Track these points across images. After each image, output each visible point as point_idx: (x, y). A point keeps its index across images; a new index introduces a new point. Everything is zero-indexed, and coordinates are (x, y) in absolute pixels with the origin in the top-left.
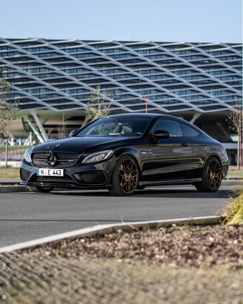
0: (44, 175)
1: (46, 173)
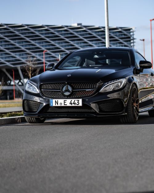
1: (61, 104)
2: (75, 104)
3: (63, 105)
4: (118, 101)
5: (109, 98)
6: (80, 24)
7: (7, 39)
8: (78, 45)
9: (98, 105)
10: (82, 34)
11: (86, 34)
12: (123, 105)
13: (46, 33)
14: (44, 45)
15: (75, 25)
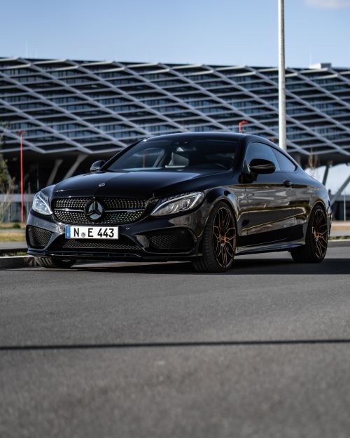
0: (80, 237)
1: (84, 234)
2: (107, 235)
3: (87, 237)
4: (183, 232)
5: (173, 225)
6: (328, 65)
7: (170, 95)
8: (322, 110)
9: (148, 238)
10: (330, 86)
11: (340, 86)
12: (193, 239)
13: (252, 84)
14: (249, 109)
15: (317, 67)
